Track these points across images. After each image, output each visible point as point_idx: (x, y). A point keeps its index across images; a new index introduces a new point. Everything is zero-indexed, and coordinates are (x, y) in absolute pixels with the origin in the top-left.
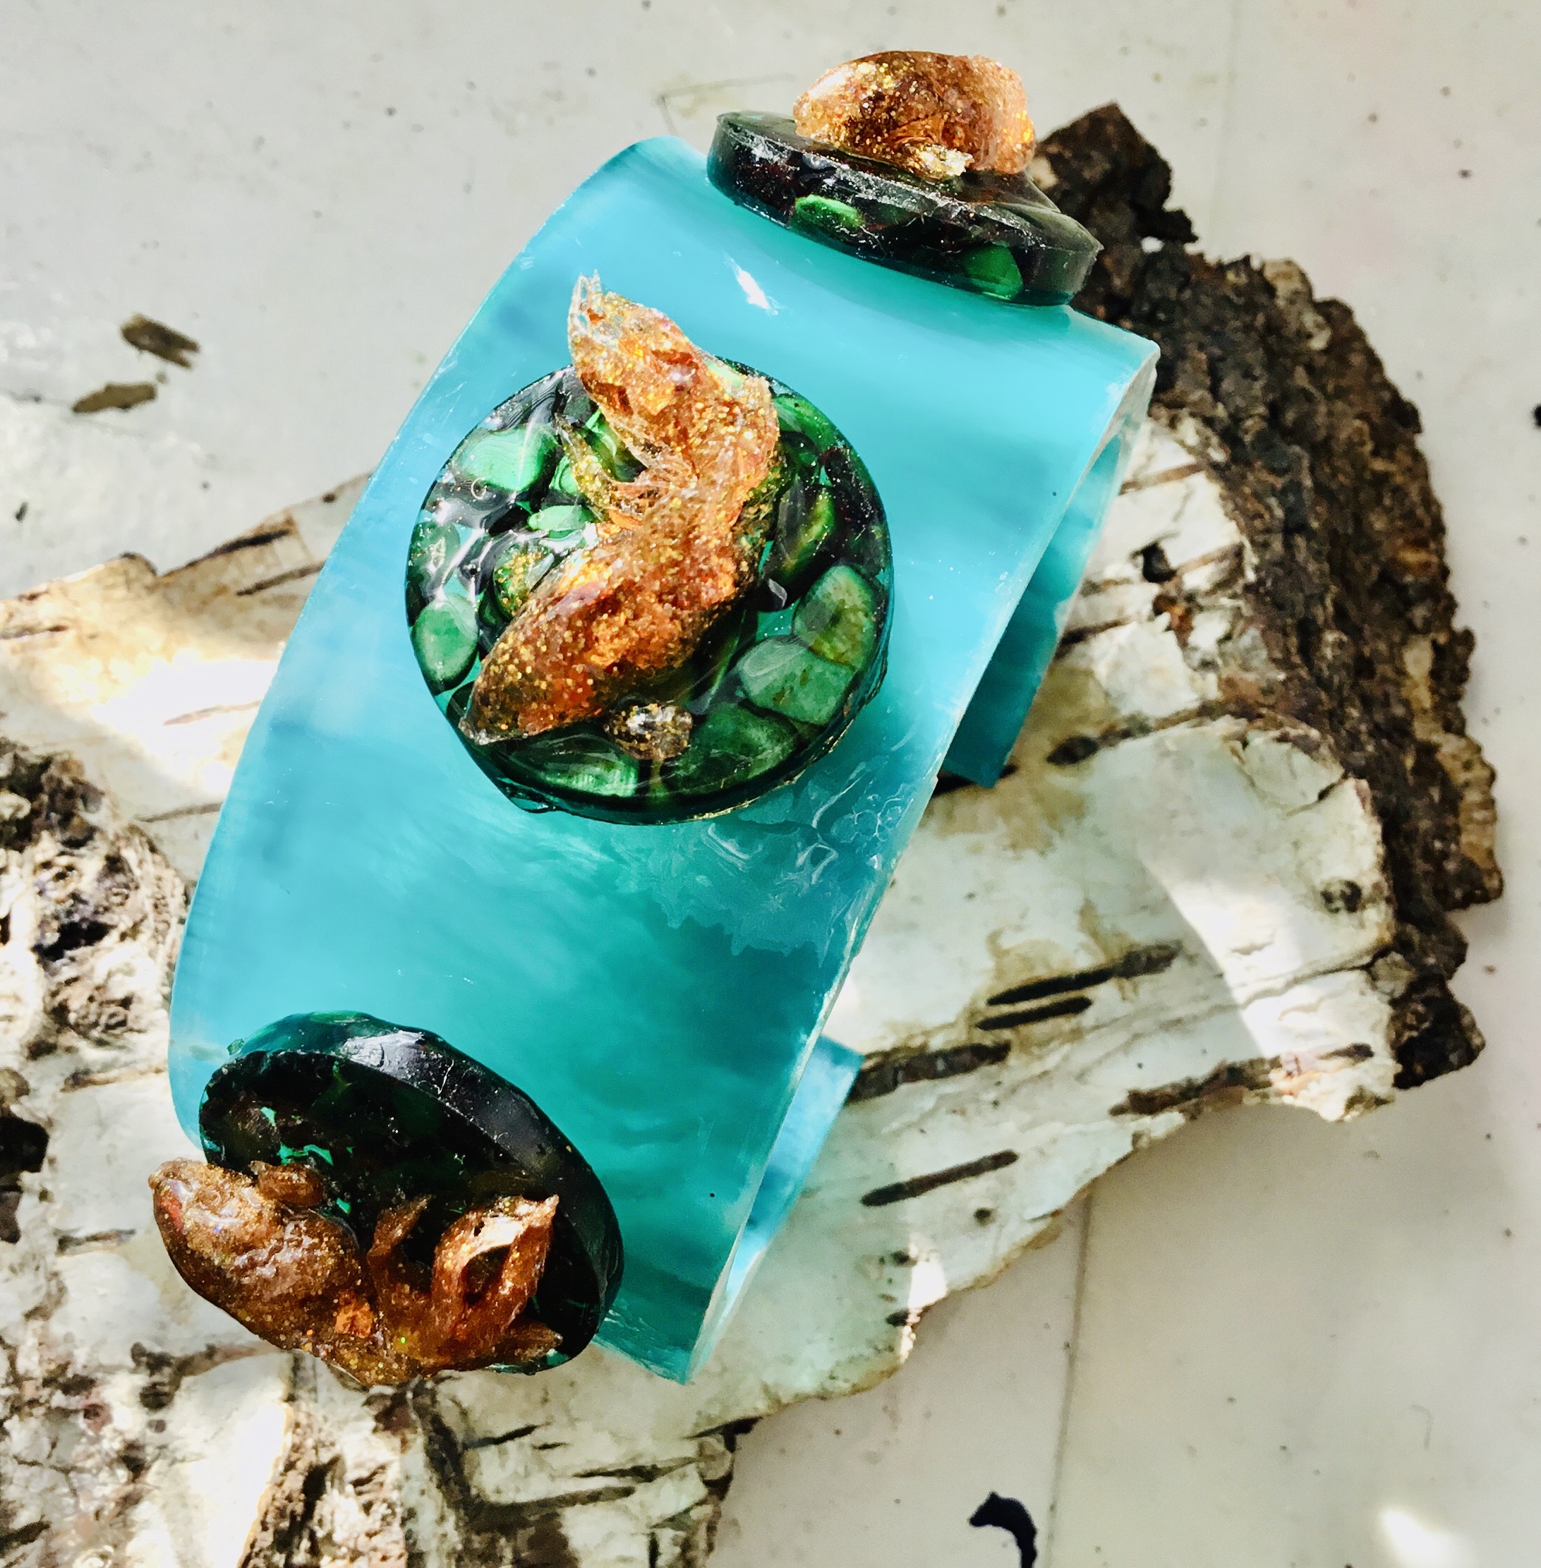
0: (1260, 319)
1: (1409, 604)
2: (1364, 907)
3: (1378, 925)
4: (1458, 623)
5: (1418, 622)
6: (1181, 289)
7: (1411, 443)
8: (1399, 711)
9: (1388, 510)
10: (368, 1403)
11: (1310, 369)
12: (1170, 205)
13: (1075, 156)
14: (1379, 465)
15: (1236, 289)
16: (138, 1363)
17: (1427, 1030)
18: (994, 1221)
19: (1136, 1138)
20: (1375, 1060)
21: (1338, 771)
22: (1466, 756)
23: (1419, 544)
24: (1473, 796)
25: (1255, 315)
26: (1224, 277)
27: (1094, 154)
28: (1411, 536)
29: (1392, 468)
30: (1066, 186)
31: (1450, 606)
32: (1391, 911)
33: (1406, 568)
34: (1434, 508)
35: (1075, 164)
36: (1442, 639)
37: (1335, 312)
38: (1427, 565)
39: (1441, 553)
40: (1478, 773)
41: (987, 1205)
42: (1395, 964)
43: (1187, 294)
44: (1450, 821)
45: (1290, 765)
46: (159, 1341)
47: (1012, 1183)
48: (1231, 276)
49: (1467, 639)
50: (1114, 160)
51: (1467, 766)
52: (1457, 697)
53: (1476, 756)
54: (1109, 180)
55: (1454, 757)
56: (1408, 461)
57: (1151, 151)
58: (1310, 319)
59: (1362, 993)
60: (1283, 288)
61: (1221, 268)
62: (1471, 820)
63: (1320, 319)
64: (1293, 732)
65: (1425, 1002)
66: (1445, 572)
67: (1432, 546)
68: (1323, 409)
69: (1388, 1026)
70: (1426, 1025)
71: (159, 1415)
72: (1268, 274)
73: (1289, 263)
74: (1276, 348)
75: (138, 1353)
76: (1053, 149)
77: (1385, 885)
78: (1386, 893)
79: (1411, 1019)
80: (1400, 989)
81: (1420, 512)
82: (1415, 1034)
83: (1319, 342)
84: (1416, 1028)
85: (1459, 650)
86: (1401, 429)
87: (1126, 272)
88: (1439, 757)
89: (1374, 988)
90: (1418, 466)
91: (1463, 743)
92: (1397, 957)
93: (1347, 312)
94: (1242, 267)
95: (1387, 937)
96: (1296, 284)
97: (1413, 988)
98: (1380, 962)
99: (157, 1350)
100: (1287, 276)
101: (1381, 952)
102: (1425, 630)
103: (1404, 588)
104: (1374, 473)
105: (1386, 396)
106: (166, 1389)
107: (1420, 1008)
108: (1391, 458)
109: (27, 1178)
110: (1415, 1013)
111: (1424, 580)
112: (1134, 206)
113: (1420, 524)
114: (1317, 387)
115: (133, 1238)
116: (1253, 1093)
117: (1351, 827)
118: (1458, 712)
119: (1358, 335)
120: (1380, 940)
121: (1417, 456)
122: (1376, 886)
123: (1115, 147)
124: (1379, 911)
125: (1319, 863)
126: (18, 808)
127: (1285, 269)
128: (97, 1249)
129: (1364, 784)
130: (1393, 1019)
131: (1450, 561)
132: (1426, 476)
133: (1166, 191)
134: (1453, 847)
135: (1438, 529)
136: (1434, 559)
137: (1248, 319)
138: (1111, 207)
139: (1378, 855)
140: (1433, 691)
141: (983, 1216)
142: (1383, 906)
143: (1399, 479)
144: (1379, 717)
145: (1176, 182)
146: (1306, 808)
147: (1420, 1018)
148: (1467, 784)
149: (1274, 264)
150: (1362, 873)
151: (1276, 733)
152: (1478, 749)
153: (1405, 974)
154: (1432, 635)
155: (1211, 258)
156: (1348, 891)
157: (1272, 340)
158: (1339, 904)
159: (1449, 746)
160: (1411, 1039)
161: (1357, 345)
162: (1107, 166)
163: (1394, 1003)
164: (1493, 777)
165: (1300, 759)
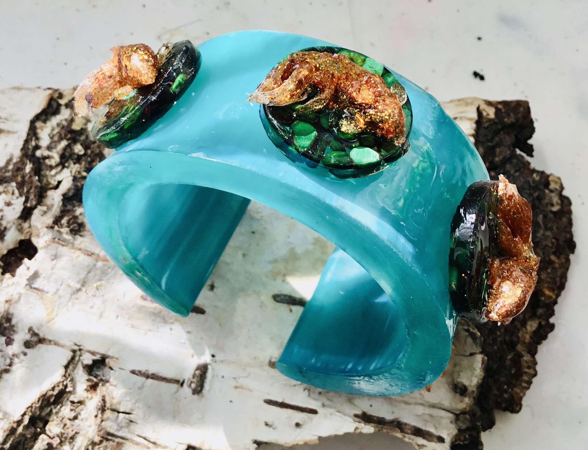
0: (536, 194)
1: (539, 307)
2: (465, 396)
3: (467, 404)
4: (552, 320)
5: (538, 314)
6: (516, 172)
7: (568, 256)
8: (515, 339)
9: (548, 274)
10: (88, 380)
11: (545, 217)
12: (530, 142)
13: (505, 112)
14: (553, 258)
15: (534, 180)
16: (29, 332)
17: (466, 444)
18: (300, 428)
19: (356, 428)
20: (444, 444)
21: (479, 350)
22: (530, 364)
23: (552, 290)
24: (525, 378)
25: (535, 192)
26: (532, 174)
27: (512, 115)
28: (550, 286)
29: (557, 261)
30: (496, 120)
31: (552, 313)
32: (473, 402)
33: (544, 294)
34: (563, 280)
35: (503, 114)
36: (543, 323)
37: (566, 201)
38: (550, 297)
39: (558, 295)
40: (531, 371)
41: (301, 422)
42: (466, 418)
43: (517, 174)
44: (514, 381)
45: (466, 340)
46: (39, 329)
47: (312, 420)
48: (535, 175)
49: (552, 327)
50: (517, 120)
51: (529, 367)
52: (539, 343)
53: (533, 366)
54: (512, 126)
55: (526, 362)
56: (563, 260)
57: (532, 122)
58: (556, 199)
59: (451, 422)
60: (553, 186)
61: (534, 171)
62: (521, 385)
63: (559, 202)
64: (471, 330)
65: (470, 435)
66: (555, 303)
67: (556, 292)
68: (542, 232)
69: (454, 436)
70: (466, 442)
71: (27, 350)
72: (551, 179)
73: (559, 178)
74: (537, 205)
75: (30, 329)
76: (500, 106)
77: (476, 392)
78: (475, 395)
79: (462, 438)
80: (464, 427)
81: (558, 279)
82: (461, 443)
83: (556, 208)
84: (463, 442)
85: (548, 329)
86: (567, 249)
87: (501, 157)
88: (522, 359)
89: (456, 423)
90: (566, 265)
91: (532, 359)
92: (468, 417)
93: (570, 203)
94: (540, 174)
95: (468, 409)
96: (558, 187)
97: (467, 429)
98: (462, 415)
99: (37, 331)
100: (556, 182)
101: (463, 412)
102: (540, 317)
103: (540, 301)
104: (550, 260)
105: (568, 236)
106: (33, 344)
107: (467, 436)
108: (558, 257)
109: (26, 260)
110: (465, 437)
111: (547, 302)
112: (516, 136)
113: (555, 283)
114: (543, 223)
115: (47, 294)
116: (401, 434)
117: (475, 370)
118: (536, 348)
119: (570, 212)
120: (465, 409)
121: (568, 261)
122: (473, 392)
123: (520, 116)
124: (469, 400)
125: (459, 375)
126: (80, 151)
127: (557, 180)
128: (35, 292)
129: (486, 358)
130: (456, 435)
131: (559, 300)
132: (567, 269)
133: (530, 137)
134: (510, 390)
135: (562, 287)
136: (554, 297)
137: (532, 192)
138: (508, 134)
139: (478, 383)
140: (531, 338)
141: (298, 425)
142: (472, 399)
143: (557, 265)
144: (507, 338)
145: (535, 136)
146: (465, 356)
147: (465, 439)
148: (526, 373)
149: (555, 177)
150: (470, 385)
151: (466, 327)
152: (536, 364)
153: (468, 424)
154: (541, 320)
155: (532, 166)
156: (463, 388)
157: (537, 202)
158: (458, 391)
159: (527, 358)
160: (459, 444)
161: (568, 216)
162: (514, 121)
163: (459, 430)
164: (535, 375)
165: (470, 340)
